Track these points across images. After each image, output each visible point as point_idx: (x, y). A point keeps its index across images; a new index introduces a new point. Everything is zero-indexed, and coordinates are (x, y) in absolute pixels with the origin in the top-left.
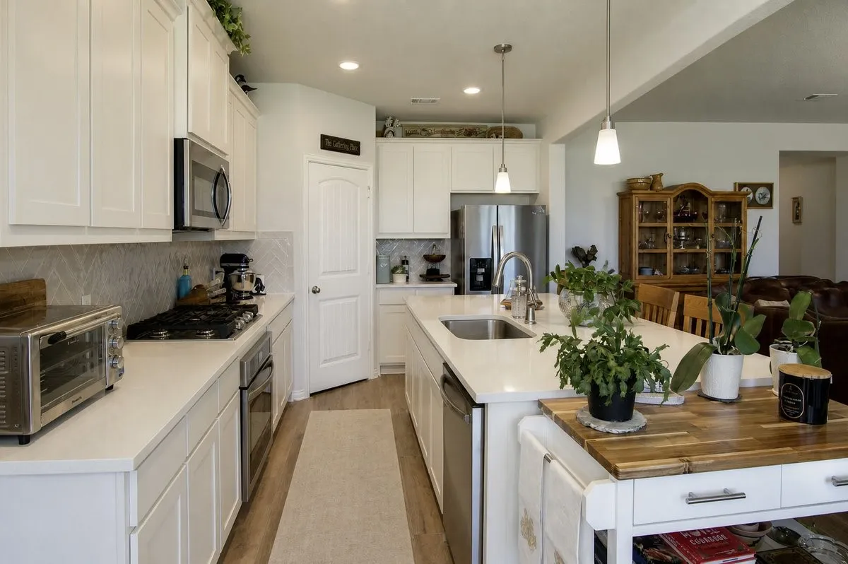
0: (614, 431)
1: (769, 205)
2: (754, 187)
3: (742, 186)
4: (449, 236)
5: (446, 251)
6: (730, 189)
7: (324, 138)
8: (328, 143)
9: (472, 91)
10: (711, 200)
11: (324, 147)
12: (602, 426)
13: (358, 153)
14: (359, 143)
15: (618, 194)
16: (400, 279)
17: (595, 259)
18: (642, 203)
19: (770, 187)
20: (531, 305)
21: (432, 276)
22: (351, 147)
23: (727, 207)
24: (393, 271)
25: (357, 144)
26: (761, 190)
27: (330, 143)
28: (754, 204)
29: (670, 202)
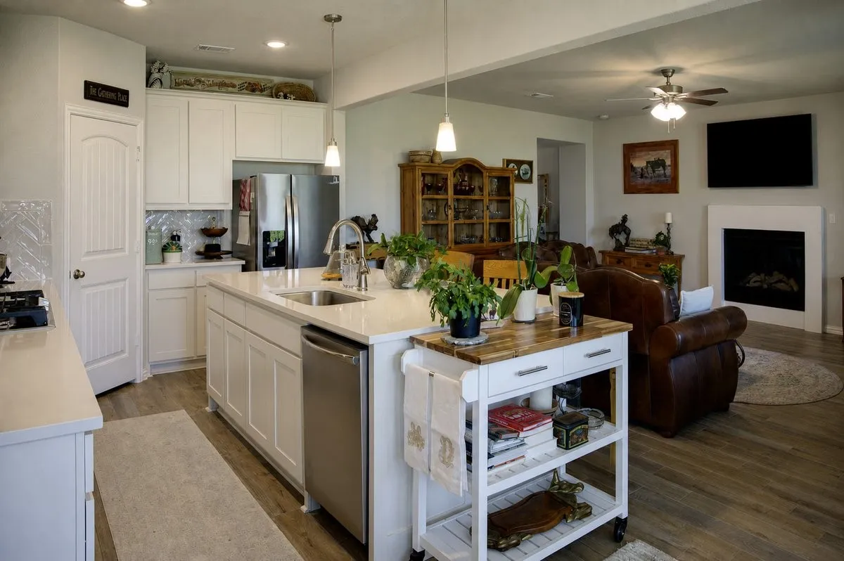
0: (471, 343)
1: (530, 181)
2: (519, 163)
3: (509, 162)
4: (230, 207)
5: (226, 223)
6: (500, 165)
7: (88, 85)
8: (93, 91)
9: (276, 45)
10: (486, 174)
11: (88, 96)
12: (462, 341)
13: (125, 104)
14: (128, 91)
15: (399, 165)
16: (173, 258)
17: (376, 228)
18: (423, 175)
19: (530, 164)
20: (362, 273)
21: (210, 253)
22: (118, 97)
23: (498, 181)
24: (165, 249)
25: (126, 93)
26: (525, 167)
27: (95, 92)
28: (519, 179)
29: (450, 174)
